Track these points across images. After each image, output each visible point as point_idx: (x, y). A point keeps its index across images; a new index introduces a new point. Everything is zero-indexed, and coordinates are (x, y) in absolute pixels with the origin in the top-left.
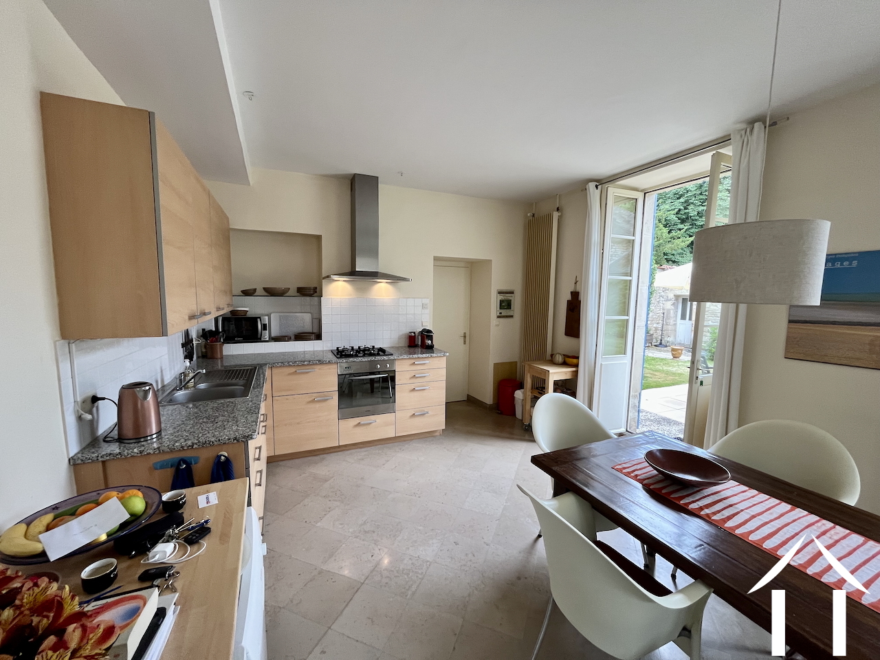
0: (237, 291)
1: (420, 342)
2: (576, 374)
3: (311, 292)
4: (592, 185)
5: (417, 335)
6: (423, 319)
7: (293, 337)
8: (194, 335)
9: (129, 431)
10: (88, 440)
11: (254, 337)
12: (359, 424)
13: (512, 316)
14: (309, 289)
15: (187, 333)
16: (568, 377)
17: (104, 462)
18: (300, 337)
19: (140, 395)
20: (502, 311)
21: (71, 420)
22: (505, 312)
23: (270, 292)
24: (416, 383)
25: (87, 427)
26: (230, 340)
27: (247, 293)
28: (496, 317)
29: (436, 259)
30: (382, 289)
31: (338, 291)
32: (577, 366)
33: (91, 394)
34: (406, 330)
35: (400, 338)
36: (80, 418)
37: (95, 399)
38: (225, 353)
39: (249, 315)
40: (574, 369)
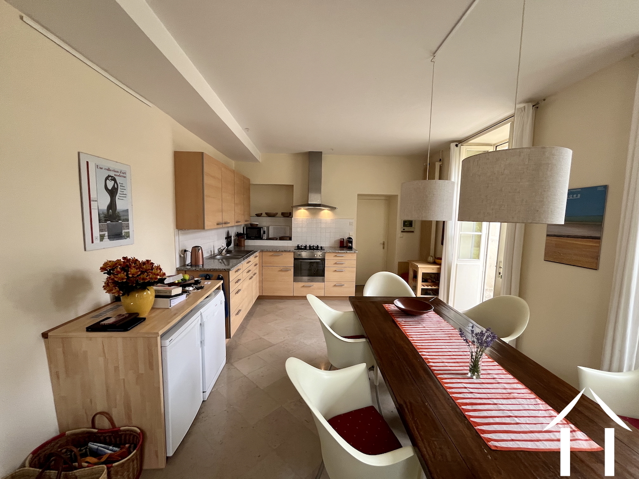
0: (254, 214)
1: (345, 245)
2: (440, 269)
3: (288, 215)
4: (453, 145)
5: (345, 241)
6: (350, 231)
7: (278, 239)
8: (233, 234)
9: (193, 264)
10: (183, 264)
11: (259, 237)
12: (303, 286)
13: (413, 232)
14: (287, 213)
15: (228, 233)
16: (435, 271)
17: (185, 271)
18: (282, 239)
19: (197, 250)
20: (405, 228)
21: (178, 256)
22: (407, 229)
23: (269, 215)
24: (337, 267)
25: (183, 259)
26: (249, 238)
27: (258, 215)
28: (400, 231)
29: (358, 195)
30: (326, 214)
31: (301, 215)
32: (440, 264)
33: (184, 248)
34: (339, 237)
35: (335, 242)
36: (180, 256)
37: (185, 251)
38: (246, 244)
39: (259, 226)
40: (438, 266)
